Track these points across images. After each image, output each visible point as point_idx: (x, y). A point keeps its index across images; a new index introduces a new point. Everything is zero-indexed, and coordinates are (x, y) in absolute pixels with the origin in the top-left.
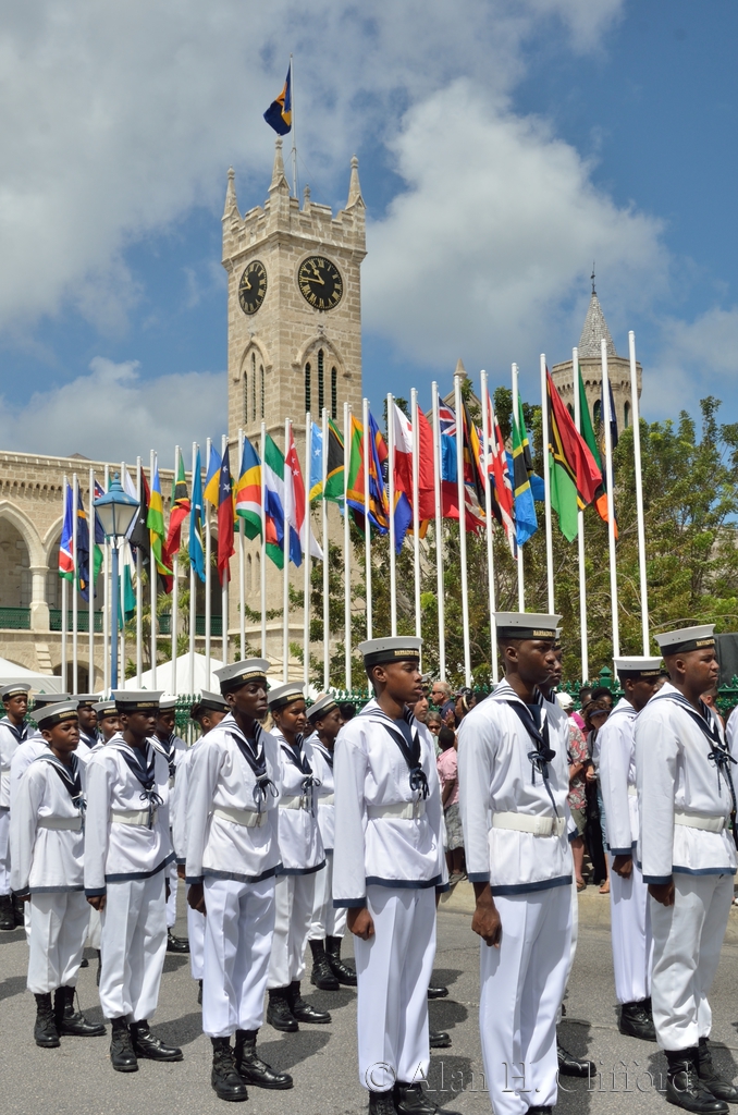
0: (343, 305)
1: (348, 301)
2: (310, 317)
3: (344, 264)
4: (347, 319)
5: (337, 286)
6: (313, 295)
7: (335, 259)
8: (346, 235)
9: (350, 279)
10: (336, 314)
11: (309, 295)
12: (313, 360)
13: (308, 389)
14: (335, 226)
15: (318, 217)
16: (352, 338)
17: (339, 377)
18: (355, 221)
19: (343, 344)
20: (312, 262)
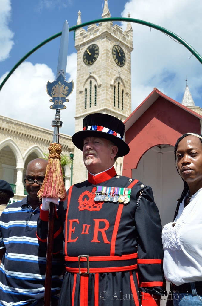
0: (126, 66)
1: (127, 65)
2: (116, 68)
3: (126, 51)
4: (127, 72)
5: (124, 58)
6: (117, 60)
7: (123, 48)
8: (127, 40)
9: (128, 57)
10: (124, 69)
11: (116, 59)
12: (117, 85)
13: (115, 96)
14: (124, 36)
15: (118, 31)
16: (128, 80)
17: (124, 94)
18: (130, 36)
19: (126, 81)
20: (116, 47)
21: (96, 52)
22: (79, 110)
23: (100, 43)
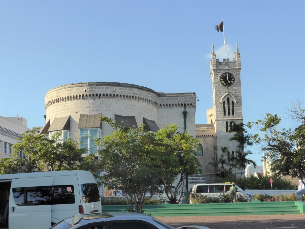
21: (232, 79)
22: (219, 115)
23: (235, 74)
